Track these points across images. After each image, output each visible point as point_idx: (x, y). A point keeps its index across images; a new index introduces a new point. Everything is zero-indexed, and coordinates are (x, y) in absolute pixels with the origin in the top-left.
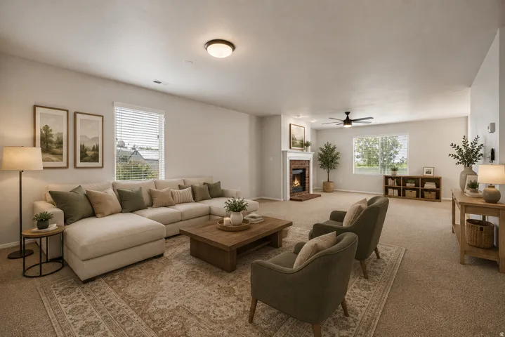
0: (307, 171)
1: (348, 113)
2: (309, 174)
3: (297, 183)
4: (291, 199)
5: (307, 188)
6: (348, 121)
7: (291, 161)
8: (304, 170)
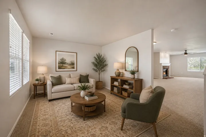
0: (168, 70)
1: (186, 51)
2: (169, 70)
3: (165, 73)
4: (163, 78)
5: (168, 75)
6: (186, 53)
7: (163, 66)
8: (167, 69)
